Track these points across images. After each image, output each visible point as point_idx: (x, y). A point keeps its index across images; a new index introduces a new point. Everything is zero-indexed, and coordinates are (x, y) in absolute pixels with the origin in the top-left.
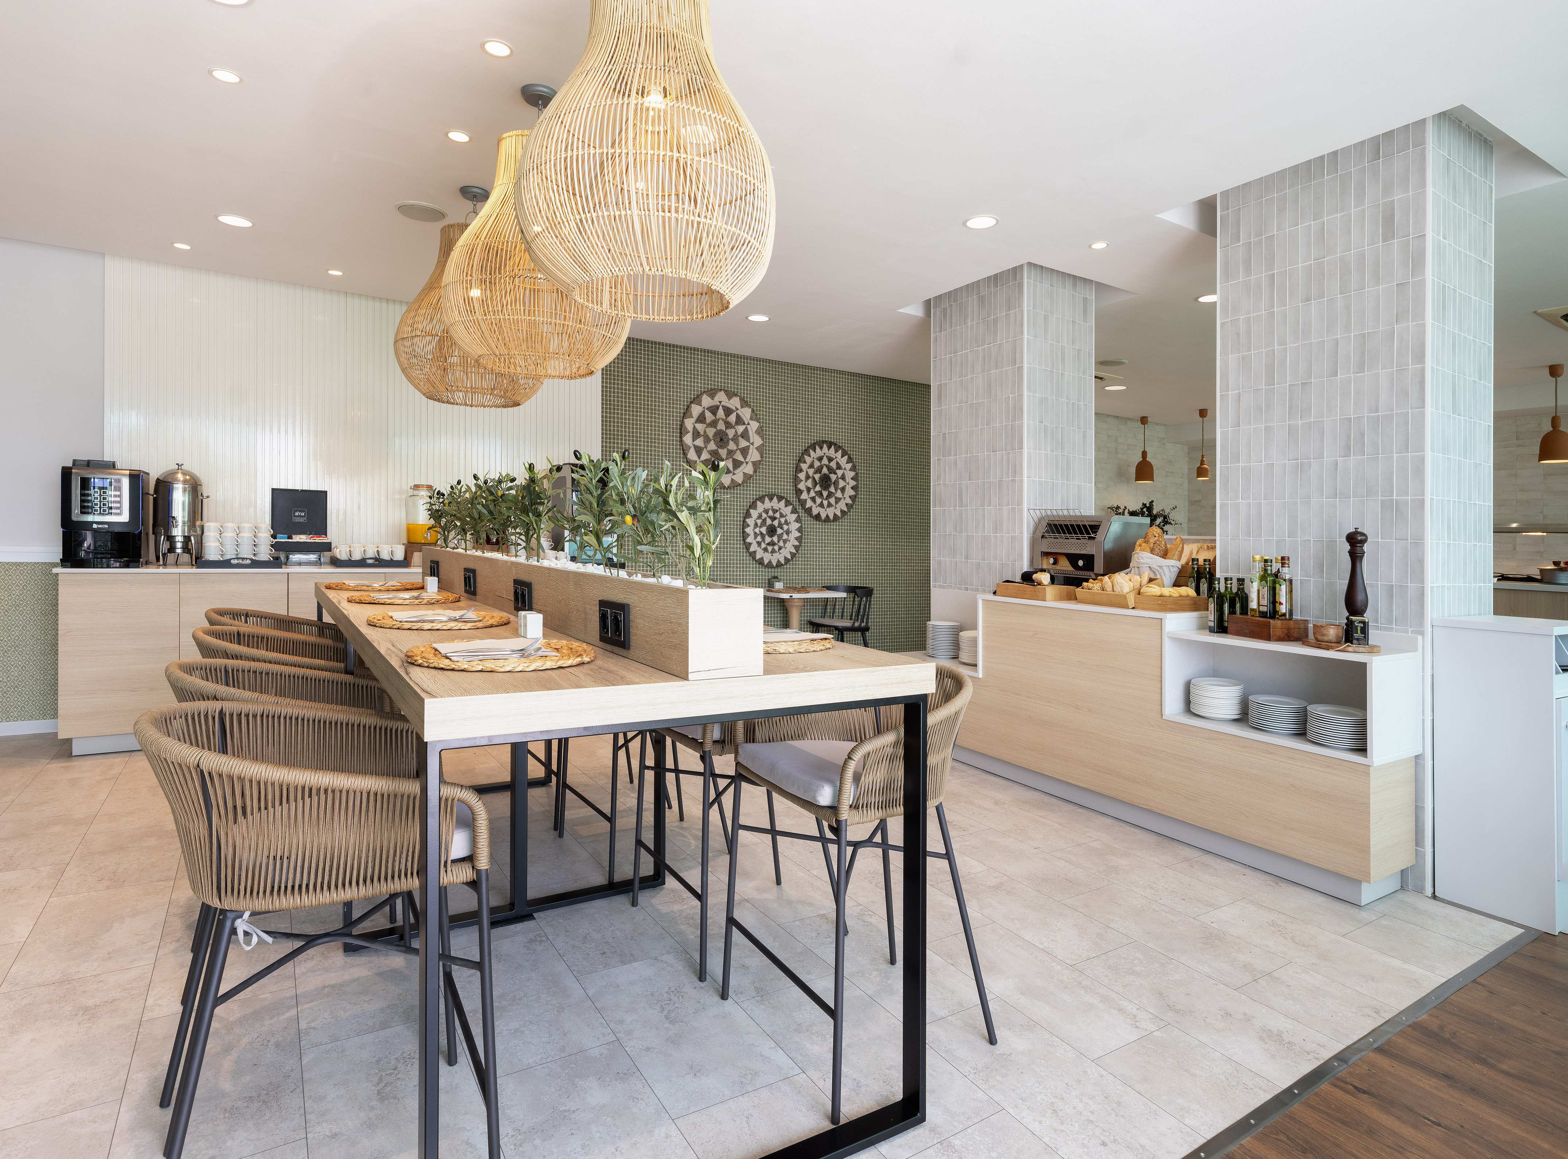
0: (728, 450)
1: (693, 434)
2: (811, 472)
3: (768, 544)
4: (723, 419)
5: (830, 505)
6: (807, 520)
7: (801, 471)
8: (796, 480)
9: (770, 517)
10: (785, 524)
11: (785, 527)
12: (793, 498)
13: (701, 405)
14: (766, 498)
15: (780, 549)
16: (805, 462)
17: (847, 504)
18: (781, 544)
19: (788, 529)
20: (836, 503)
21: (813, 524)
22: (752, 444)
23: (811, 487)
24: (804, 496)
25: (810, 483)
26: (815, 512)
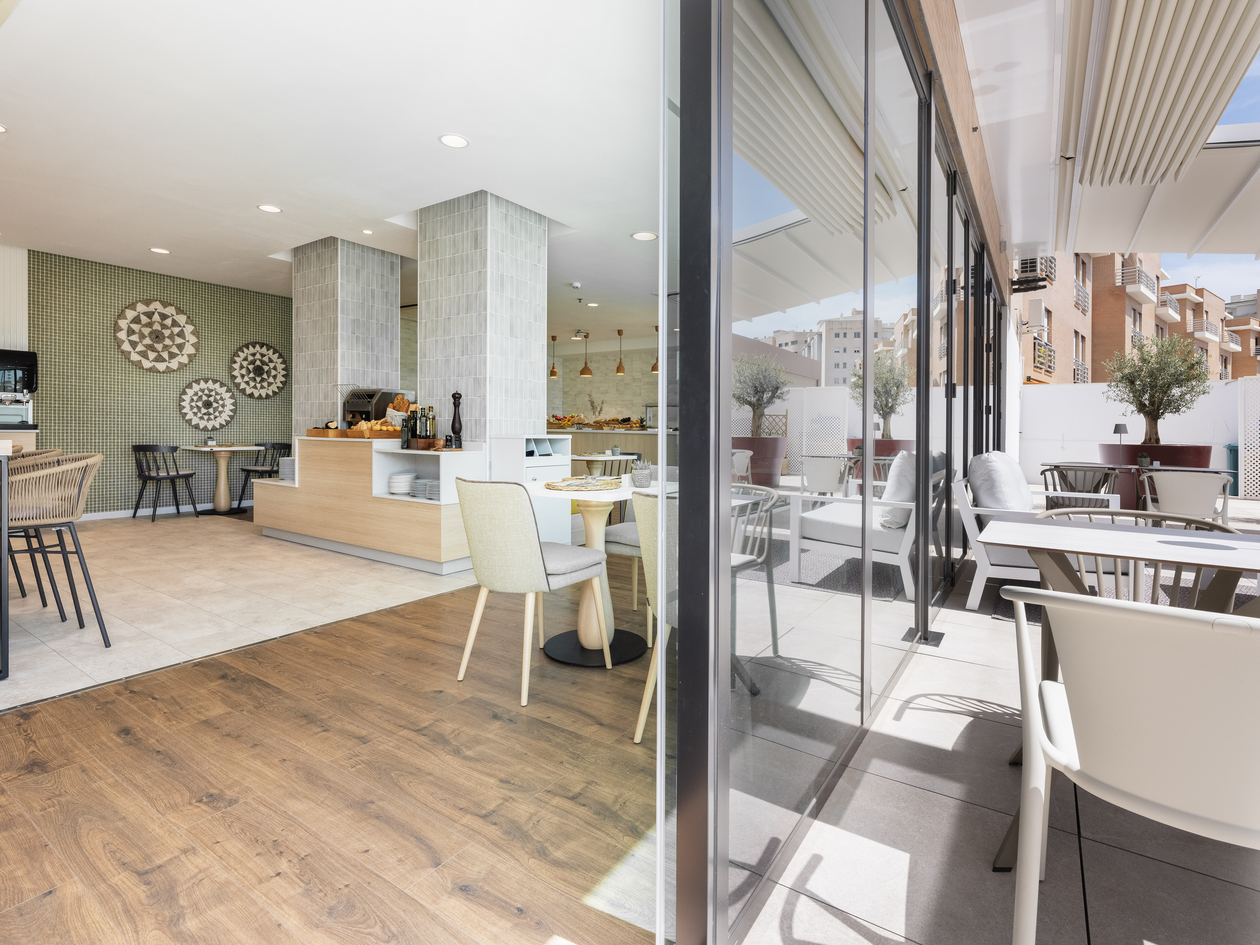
0: (164, 345)
1: (128, 331)
2: (245, 364)
3: (205, 414)
4: (158, 322)
5: (262, 387)
6: (242, 399)
7: (235, 362)
8: (232, 369)
9: (206, 395)
10: (220, 399)
11: (221, 402)
12: (227, 381)
13: (135, 311)
14: (202, 381)
15: (216, 417)
16: (239, 356)
17: (278, 387)
18: (217, 414)
19: (224, 404)
20: (269, 386)
21: (248, 401)
22: (188, 341)
23: (245, 374)
24: (238, 380)
25: (244, 371)
26: (248, 391)
